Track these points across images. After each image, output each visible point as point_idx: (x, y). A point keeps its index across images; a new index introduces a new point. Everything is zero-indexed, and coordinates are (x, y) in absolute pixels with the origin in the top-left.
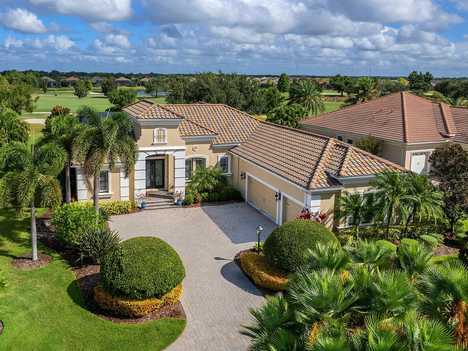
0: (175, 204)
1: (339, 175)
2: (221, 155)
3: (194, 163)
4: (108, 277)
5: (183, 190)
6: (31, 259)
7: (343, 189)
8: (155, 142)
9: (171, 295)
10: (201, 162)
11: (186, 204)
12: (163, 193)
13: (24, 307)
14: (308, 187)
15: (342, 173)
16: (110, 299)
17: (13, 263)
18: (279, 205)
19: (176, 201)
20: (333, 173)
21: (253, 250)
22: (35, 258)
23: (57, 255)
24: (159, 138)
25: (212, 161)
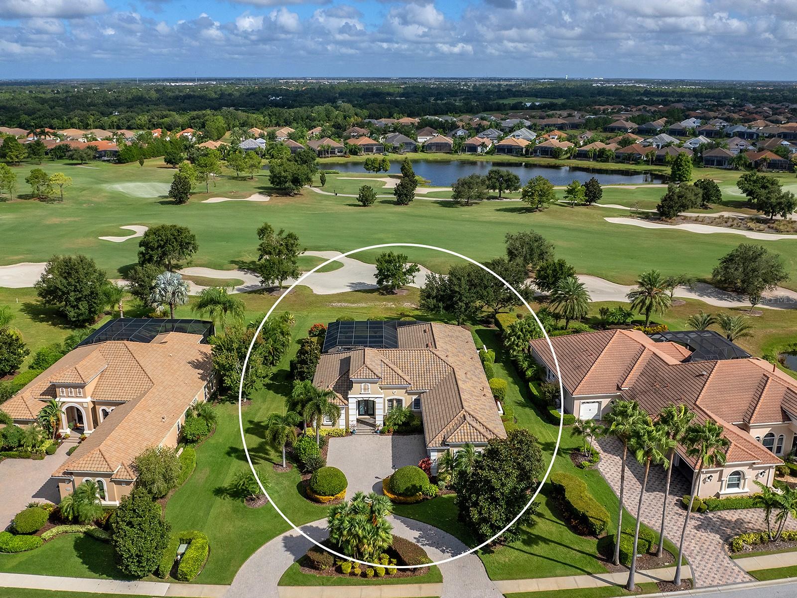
0: (376, 432)
2: (414, 397)
3: (395, 401)
4: (312, 482)
5: (382, 422)
6: (282, 466)
7: (451, 449)
8: (362, 392)
9: (339, 495)
10: (399, 401)
11: (382, 433)
13: (277, 492)
15: (448, 440)
16: (312, 494)
17: (274, 467)
19: (376, 429)
22: (284, 466)
23: (295, 465)
24: (365, 389)
25: (407, 401)
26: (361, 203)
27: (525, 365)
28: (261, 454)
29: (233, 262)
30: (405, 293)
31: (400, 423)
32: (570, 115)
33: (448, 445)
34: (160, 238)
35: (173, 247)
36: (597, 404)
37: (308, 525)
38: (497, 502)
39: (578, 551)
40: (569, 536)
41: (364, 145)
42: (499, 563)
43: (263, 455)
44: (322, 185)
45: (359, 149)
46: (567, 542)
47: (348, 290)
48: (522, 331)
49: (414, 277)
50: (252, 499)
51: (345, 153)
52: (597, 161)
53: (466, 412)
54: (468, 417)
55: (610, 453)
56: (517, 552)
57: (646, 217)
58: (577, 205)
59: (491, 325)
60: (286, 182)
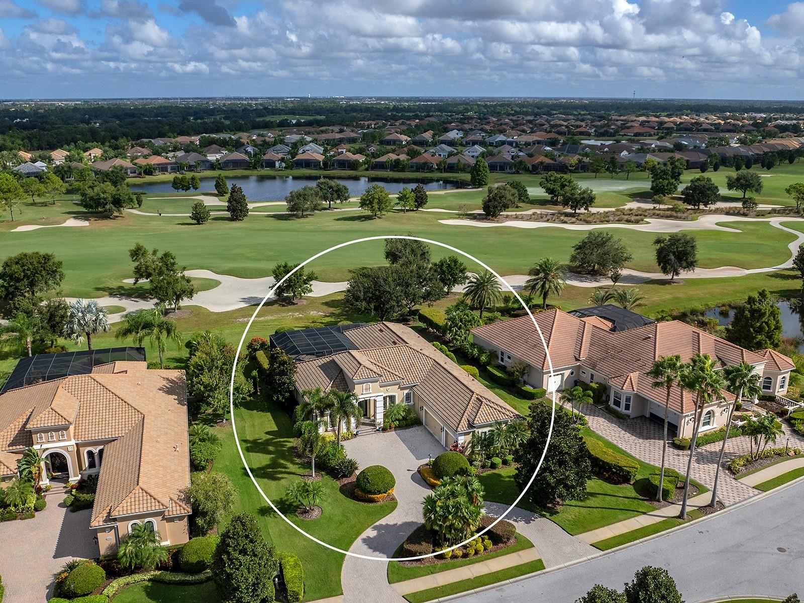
0: (378, 430)
1: (473, 423)
2: (406, 392)
3: (388, 398)
4: (363, 485)
5: (382, 420)
6: (312, 476)
7: (477, 430)
8: (364, 392)
9: (390, 491)
10: (392, 398)
11: (384, 430)
12: (367, 421)
14: (456, 431)
15: (475, 422)
16: (364, 494)
17: (302, 478)
18: (443, 434)
19: (378, 428)
20: (471, 420)
21: (427, 465)
22: (315, 476)
23: (325, 473)
24: (366, 389)
25: (400, 396)
26: (195, 222)
27: (476, 352)
28: (279, 469)
29: (98, 289)
30: (305, 302)
31: (401, 418)
32: (341, 131)
33: (475, 427)
34: (26, 268)
35: (42, 276)
36: (560, 376)
37: (377, 523)
38: (565, 465)
39: (623, 497)
40: (608, 487)
41: (159, 165)
42: (569, 521)
43: (283, 470)
44: (138, 206)
45: (154, 169)
46: (609, 492)
47: (243, 305)
48: (461, 321)
49: (311, 285)
50: (306, 512)
51: (140, 174)
52: (394, 171)
53: (477, 395)
54: (484, 400)
55: (590, 415)
56: (577, 508)
57: (474, 217)
58: (407, 211)
59: (409, 323)
60: (106, 204)
